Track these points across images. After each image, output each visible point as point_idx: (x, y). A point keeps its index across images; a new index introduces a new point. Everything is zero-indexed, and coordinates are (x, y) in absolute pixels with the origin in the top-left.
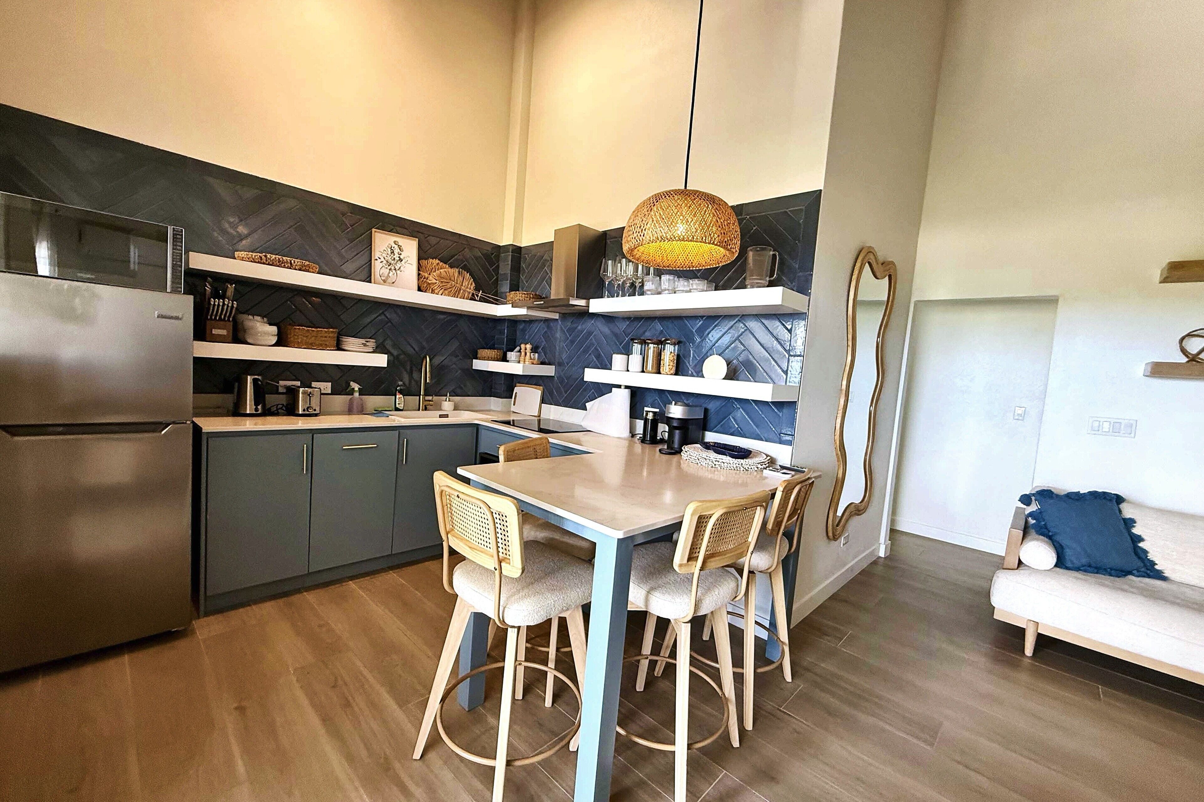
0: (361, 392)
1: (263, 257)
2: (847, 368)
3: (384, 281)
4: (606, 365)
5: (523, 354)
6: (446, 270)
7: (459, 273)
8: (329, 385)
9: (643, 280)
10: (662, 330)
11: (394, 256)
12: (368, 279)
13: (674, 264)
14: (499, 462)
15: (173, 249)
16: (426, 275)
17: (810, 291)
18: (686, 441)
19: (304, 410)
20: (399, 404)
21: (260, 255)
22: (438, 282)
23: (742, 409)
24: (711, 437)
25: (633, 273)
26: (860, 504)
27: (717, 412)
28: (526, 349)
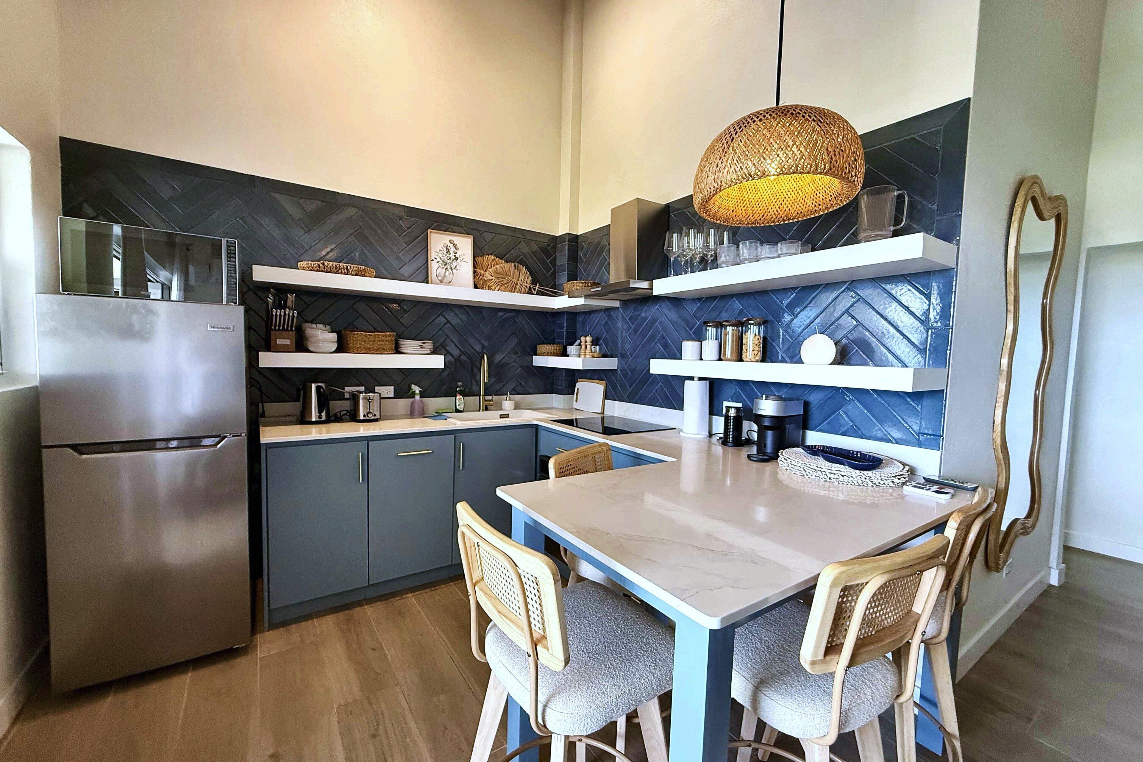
0: (422, 395)
1: (321, 265)
2: (1008, 341)
3: (441, 281)
4: (676, 354)
5: (583, 347)
6: (502, 266)
7: (515, 268)
8: (392, 388)
9: (716, 253)
10: (742, 310)
11: (450, 256)
12: (426, 280)
13: (762, 219)
14: (548, 478)
15: (228, 261)
16: (482, 272)
17: (958, 238)
18: (782, 444)
19: (364, 416)
20: (459, 405)
21: (318, 263)
22: (494, 278)
23: (858, 401)
24: (814, 438)
25: (703, 245)
26: (1026, 521)
27: (821, 406)
28: (586, 342)
